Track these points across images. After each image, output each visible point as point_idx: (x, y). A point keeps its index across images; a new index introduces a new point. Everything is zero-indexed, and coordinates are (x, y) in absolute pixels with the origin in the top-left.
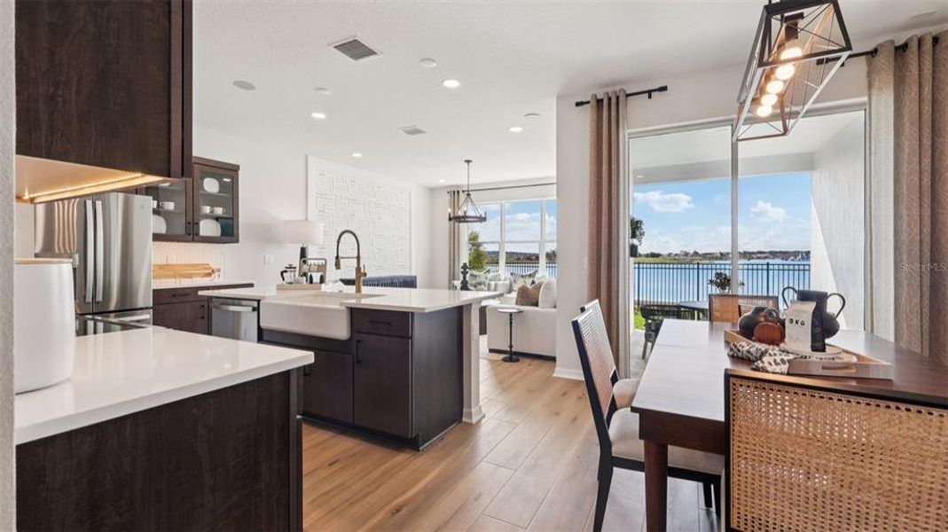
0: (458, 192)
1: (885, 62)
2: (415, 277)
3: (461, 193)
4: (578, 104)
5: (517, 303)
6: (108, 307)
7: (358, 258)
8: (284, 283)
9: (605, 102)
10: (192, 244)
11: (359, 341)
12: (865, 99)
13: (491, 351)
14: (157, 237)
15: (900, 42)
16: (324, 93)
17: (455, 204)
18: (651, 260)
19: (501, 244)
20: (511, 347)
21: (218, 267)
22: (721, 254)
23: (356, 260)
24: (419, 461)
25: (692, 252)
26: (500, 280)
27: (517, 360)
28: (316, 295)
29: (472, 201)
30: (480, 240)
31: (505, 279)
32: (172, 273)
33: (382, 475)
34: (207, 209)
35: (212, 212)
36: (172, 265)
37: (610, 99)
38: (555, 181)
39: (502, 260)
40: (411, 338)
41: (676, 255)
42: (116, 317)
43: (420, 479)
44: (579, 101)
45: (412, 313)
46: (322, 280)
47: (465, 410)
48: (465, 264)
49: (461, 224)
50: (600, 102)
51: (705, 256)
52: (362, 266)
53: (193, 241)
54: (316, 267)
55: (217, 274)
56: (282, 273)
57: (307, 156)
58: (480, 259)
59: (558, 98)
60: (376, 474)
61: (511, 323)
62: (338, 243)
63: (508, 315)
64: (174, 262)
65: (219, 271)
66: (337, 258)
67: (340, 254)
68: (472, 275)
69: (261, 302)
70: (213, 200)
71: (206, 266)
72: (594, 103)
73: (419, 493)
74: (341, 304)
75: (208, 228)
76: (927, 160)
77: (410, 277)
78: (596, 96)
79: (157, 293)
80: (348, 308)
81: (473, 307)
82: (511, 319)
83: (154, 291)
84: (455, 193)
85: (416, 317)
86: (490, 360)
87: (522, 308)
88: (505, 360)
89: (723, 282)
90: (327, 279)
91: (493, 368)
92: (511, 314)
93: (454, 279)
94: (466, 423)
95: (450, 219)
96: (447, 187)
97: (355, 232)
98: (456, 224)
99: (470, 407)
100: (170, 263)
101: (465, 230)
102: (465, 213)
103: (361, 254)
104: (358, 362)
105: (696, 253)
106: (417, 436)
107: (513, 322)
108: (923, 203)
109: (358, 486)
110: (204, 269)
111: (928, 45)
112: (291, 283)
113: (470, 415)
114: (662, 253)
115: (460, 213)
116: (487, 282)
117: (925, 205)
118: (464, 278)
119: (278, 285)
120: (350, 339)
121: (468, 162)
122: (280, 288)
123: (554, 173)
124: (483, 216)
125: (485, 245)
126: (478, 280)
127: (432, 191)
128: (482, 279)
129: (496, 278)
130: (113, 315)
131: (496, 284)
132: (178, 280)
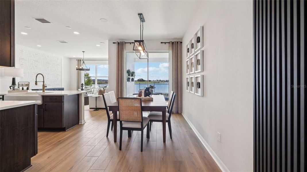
0: (80, 60)
1: (171, 44)
3: (81, 60)
4: (114, 43)
5: (98, 94)
7: (44, 82)
8: (11, 90)
9: (120, 44)
11: (45, 105)
12: (168, 51)
13: (90, 108)
15: (173, 42)
17: (79, 64)
19: (96, 77)
20: (96, 106)
22: (166, 81)
23: (43, 82)
24: (66, 133)
25: (159, 80)
26: (95, 88)
27: (98, 110)
28: (26, 93)
29: (85, 64)
30: (89, 76)
31: (97, 88)
33: (54, 137)
37: (121, 43)
39: (96, 82)
40: (63, 102)
41: (155, 81)
43: (66, 136)
44: (114, 42)
45: (64, 96)
46: (28, 89)
47: (80, 121)
48: (82, 84)
49: (81, 71)
50: (119, 43)
51: (162, 81)
52: (45, 84)
54: (25, 85)
58: (89, 82)
59: (109, 40)
60: (53, 137)
61: (96, 100)
63: (95, 98)
66: (36, 82)
67: (37, 81)
68: (85, 87)
69: (4, 96)
72: (117, 43)
73: (66, 138)
74: (39, 95)
76: (176, 64)
78: (118, 42)
80: (42, 96)
81: (82, 94)
82: (96, 99)
84: (79, 61)
85: (65, 97)
86: (90, 111)
87: (100, 96)
88: (94, 110)
90: (30, 89)
91: (90, 112)
92: (96, 97)
93: (79, 89)
94: (80, 124)
95: (77, 69)
96: (76, 58)
97: (42, 74)
98: (80, 71)
99: (81, 120)
101: (83, 73)
102: (82, 68)
103: (44, 80)
104: (46, 110)
105: (160, 80)
106: (65, 127)
107: (97, 99)
109: (47, 140)
111: (176, 43)
113: (81, 122)
114: (151, 80)
115: (81, 68)
116: (91, 89)
118: (82, 88)
119: (8, 91)
120: (42, 104)
121: (83, 52)
122: (9, 92)
124: (89, 69)
125: (91, 78)
126: (88, 89)
127: (71, 59)
128: (89, 88)
129: (94, 88)
131: (94, 90)
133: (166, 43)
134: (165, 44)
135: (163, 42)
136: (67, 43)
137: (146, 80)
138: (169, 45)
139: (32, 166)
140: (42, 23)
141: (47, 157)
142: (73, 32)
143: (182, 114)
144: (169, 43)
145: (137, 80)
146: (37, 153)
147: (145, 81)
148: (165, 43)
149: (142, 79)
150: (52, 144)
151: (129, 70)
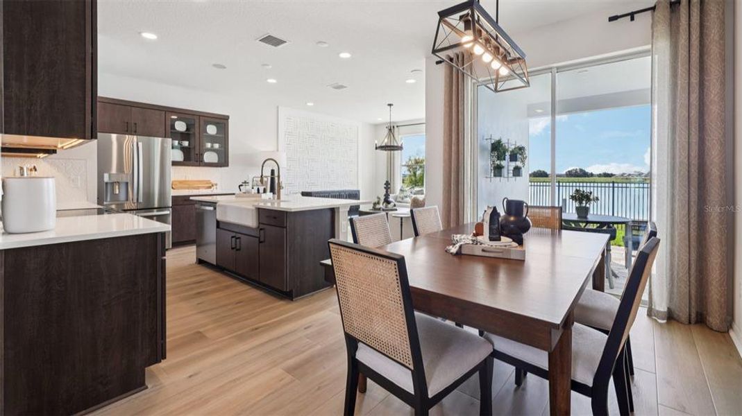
2: (359, 191)
3: (395, 127)
6: (154, 204)
10: (198, 168)
14: (175, 163)
16: (267, 67)
18: (603, 179)
21: (215, 182)
32: (186, 186)
34: (209, 145)
35: (212, 146)
36: (188, 181)
38: (424, 122)
42: (157, 211)
53: (199, 166)
55: (215, 187)
56: (240, 186)
57: (278, 107)
61: (401, 225)
62: (263, 167)
63: (400, 219)
64: (190, 179)
65: (216, 185)
70: (213, 139)
71: (208, 182)
75: (209, 157)
77: (355, 191)
79: (175, 198)
83: (172, 197)
89: (581, 197)
95: (376, 148)
100: (187, 179)
107: (403, 224)
108: (691, 132)
110: (207, 183)
112: (245, 193)
117: (693, 133)
121: (390, 105)
123: (423, 116)
127: (376, 126)
130: (155, 210)
132: (191, 191)
133: (636, 16)
134: (632, 19)
135: (619, 14)
136: (345, 87)
137: (594, 173)
138: (653, 19)
139: (147, 388)
140: (273, 47)
141: (188, 375)
142: (338, 54)
143: (732, 334)
144: (653, 9)
145: (564, 173)
146: (164, 357)
147: (592, 175)
148: (632, 16)
149: (581, 170)
150: (235, 334)
151: (499, 142)
